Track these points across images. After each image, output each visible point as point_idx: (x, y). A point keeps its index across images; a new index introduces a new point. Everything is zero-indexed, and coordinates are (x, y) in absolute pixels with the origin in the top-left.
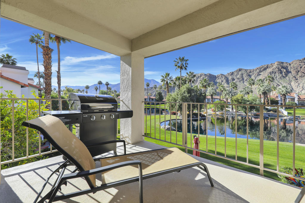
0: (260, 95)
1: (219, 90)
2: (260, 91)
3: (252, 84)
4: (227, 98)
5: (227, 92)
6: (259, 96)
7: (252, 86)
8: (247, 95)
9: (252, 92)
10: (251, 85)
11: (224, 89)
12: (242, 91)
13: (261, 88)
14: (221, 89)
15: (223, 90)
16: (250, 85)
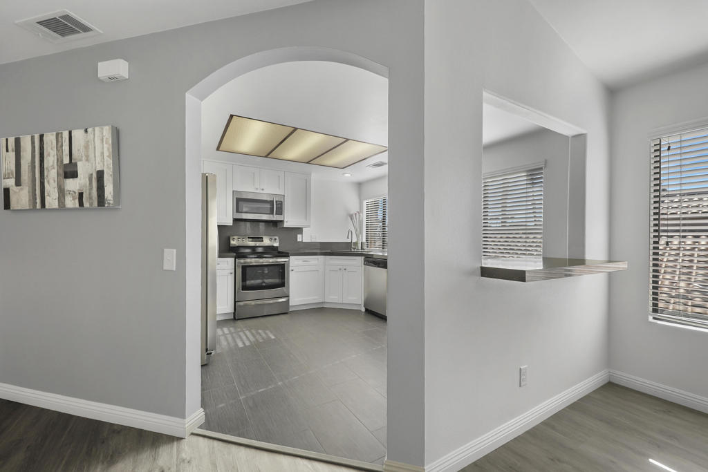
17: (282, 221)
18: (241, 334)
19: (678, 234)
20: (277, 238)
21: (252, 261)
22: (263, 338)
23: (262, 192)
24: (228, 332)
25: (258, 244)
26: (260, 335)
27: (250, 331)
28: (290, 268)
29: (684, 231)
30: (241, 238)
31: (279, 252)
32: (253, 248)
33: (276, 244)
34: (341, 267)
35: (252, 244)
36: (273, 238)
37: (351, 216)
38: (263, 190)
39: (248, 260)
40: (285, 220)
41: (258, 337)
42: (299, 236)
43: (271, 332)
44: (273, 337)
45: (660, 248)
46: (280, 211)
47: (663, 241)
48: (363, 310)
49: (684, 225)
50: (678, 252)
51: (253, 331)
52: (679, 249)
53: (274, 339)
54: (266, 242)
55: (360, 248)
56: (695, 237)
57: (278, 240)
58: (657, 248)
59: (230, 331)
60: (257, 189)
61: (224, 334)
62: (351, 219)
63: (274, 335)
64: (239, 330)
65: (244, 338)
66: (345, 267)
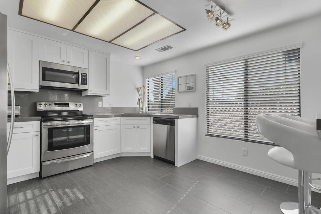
17: (86, 90)
18: (47, 197)
20: (81, 104)
21: (59, 123)
22: (71, 201)
23: (68, 64)
24: (31, 197)
25: (64, 108)
26: (68, 196)
27: (56, 192)
28: (94, 128)
30: (48, 104)
31: (83, 115)
32: (59, 112)
33: (81, 109)
34: (135, 126)
35: (58, 108)
36: (79, 104)
37: (138, 89)
38: (69, 62)
39: (55, 123)
40: (89, 89)
41: (65, 199)
42: (100, 103)
43: (80, 191)
44: (82, 197)
46: (84, 81)
48: (152, 156)
51: (60, 192)
53: (83, 200)
54: (72, 107)
55: (144, 111)
57: (82, 106)
59: (34, 194)
60: (63, 61)
61: (27, 200)
62: (138, 91)
63: (83, 194)
64: (44, 191)
65: (50, 202)
66: (137, 126)
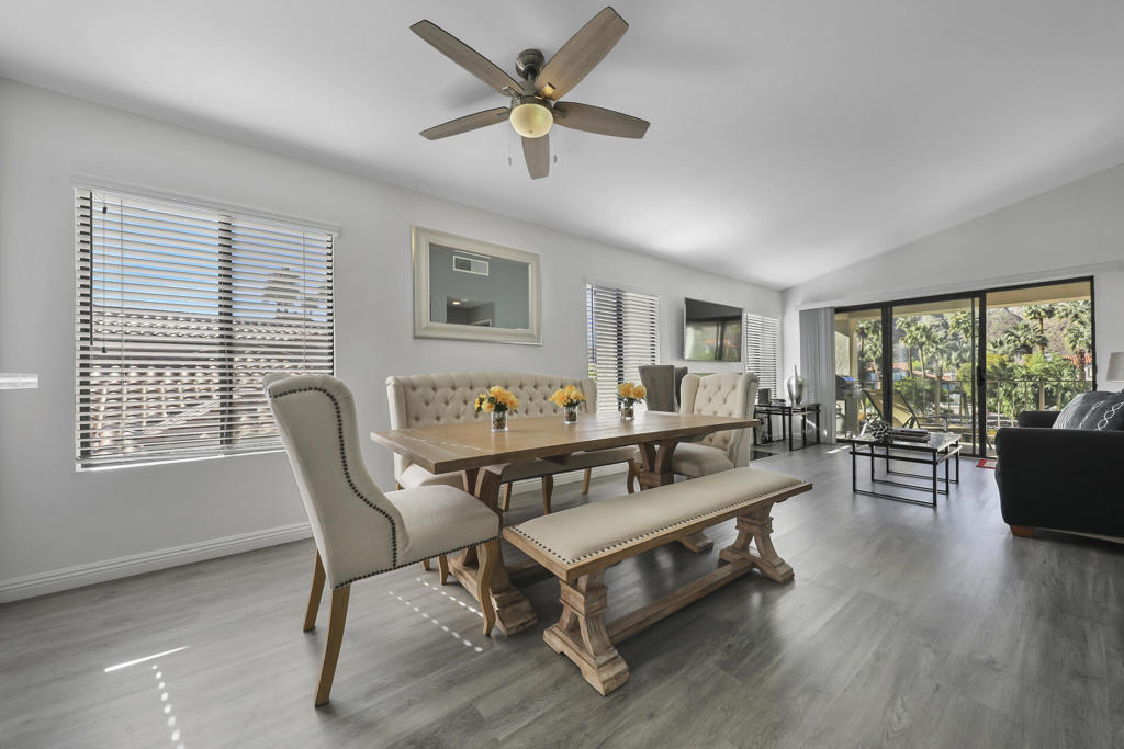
0: (1081, 354)
1: (909, 341)
2: (1080, 339)
3: (1043, 313)
4: (941, 369)
5: (940, 347)
6: (1075, 361)
7: (1046, 320)
8: (1024, 357)
9: (1044, 343)
10: (1041, 320)
11: (928, 337)
12: (1001, 343)
13: (1082, 329)
14: (915, 338)
15: (924, 339)
16: (1035, 317)
19: (119, 362)
29: (127, 358)
45: (92, 382)
47: (96, 373)
49: (127, 350)
50: (120, 387)
52: (120, 383)
56: (140, 366)
58: (87, 383)
